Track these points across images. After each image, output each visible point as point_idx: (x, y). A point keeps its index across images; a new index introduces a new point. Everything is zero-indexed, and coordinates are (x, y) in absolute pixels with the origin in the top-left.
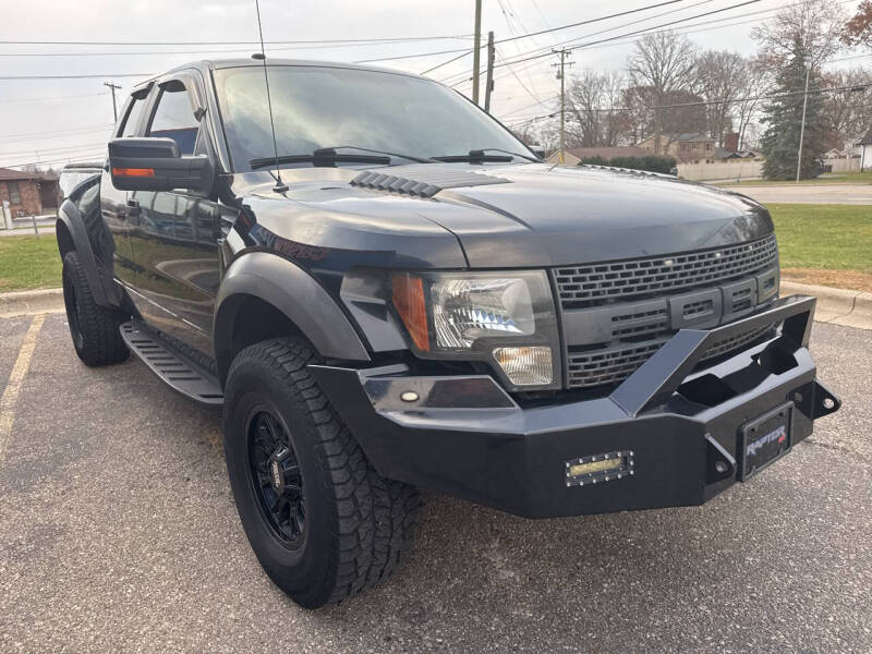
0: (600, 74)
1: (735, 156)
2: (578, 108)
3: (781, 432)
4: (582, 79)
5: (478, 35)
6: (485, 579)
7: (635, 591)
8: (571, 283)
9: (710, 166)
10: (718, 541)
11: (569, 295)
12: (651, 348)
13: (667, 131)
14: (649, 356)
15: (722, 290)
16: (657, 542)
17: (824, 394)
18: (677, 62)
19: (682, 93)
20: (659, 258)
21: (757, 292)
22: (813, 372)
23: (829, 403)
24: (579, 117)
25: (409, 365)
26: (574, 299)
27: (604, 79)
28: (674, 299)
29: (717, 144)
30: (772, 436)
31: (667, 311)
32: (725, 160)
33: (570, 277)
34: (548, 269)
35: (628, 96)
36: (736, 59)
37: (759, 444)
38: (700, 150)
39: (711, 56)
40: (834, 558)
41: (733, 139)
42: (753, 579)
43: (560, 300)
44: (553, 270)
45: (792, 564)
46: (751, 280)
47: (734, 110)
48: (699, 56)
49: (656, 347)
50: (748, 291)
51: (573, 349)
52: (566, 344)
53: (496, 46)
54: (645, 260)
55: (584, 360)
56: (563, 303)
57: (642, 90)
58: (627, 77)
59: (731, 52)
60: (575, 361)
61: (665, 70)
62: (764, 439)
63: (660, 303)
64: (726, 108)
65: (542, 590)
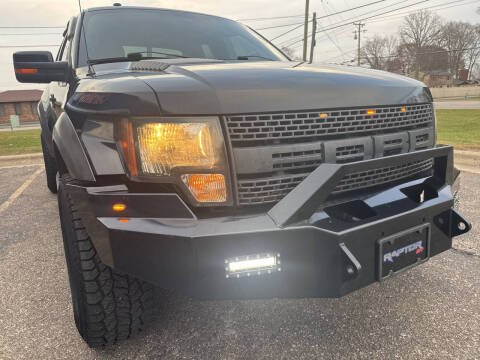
0: (383, 36)
1: (466, 83)
2: (370, 56)
3: (418, 246)
4: (372, 40)
5: (307, 15)
6: (215, 335)
7: (313, 352)
8: (240, 128)
9: (450, 89)
10: (385, 320)
11: (237, 137)
12: (295, 179)
13: (423, 69)
14: (295, 185)
15: (374, 139)
16: (340, 318)
17: (458, 219)
18: (430, 28)
19: (433, 47)
20: (314, 112)
21: (409, 142)
22: (451, 203)
23: (462, 226)
24: (369, 61)
25: (127, 186)
26: (241, 139)
27: (385, 40)
28: (327, 144)
29: (455, 77)
30: (409, 248)
31: (321, 151)
32: (459, 85)
33: (239, 122)
34: (220, 116)
35: (400, 50)
36: (467, 26)
37: (396, 254)
38: (444, 80)
39: (451, 24)
40: (467, 339)
41: (465, 73)
42: (401, 350)
43: (230, 140)
44: (224, 118)
45: (434, 341)
46: (405, 133)
47: (466, 56)
48: (444, 25)
49: (301, 179)
50: (400, 141)
51: (241, 176)
52: (235, 173)
53: (317, 21)
54: (302, 113)
55: (251, 185)
56: (232, 142)
57: (408, 46)
58: (399, 38)
59: (464, 21)
60: (244, 185)
61: (423, 33)
62: (402, 250)
63: (316, 145)
64: (460, 55)
65: (249, 345)
